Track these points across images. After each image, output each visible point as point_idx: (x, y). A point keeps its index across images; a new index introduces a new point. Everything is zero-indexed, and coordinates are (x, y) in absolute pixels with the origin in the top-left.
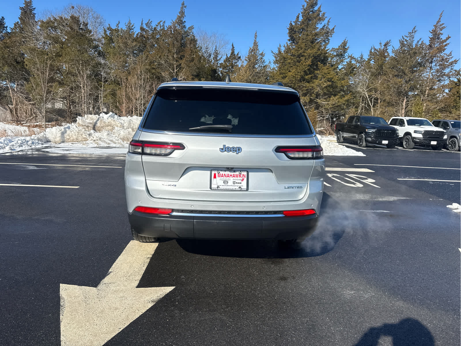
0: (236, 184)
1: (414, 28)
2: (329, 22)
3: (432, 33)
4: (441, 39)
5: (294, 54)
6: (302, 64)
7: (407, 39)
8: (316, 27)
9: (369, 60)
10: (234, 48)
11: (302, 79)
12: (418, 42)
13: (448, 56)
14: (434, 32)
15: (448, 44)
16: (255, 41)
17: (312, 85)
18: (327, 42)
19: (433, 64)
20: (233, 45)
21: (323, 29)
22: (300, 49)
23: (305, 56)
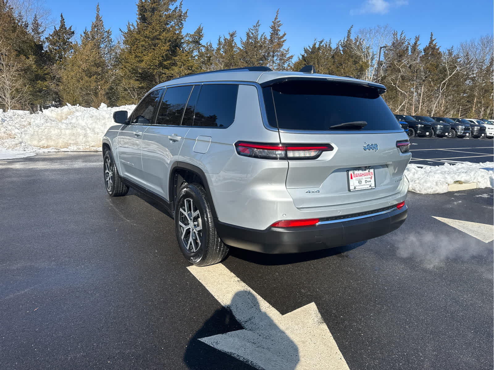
0: (368, 183)
1: (258, 22)
2: (181, 4)
3: (271, 28)
4: (279, 35)
5: (148, 35)
6: (160, 48)
7: (253, 32)
8: (168, 8)
9: (219, 49)
10: (64, 19)
11: (161, 65)
12: (262, 36)
13: (287, 51)
14: (273, 28)
15: (285, 40)
16: (98, 15)
17: (172, 72)
18: (181, 26)
19: (275, 58)
20: (62, 16)
21: (175, 11)
22: (154, 31)
23: (160, 39)
